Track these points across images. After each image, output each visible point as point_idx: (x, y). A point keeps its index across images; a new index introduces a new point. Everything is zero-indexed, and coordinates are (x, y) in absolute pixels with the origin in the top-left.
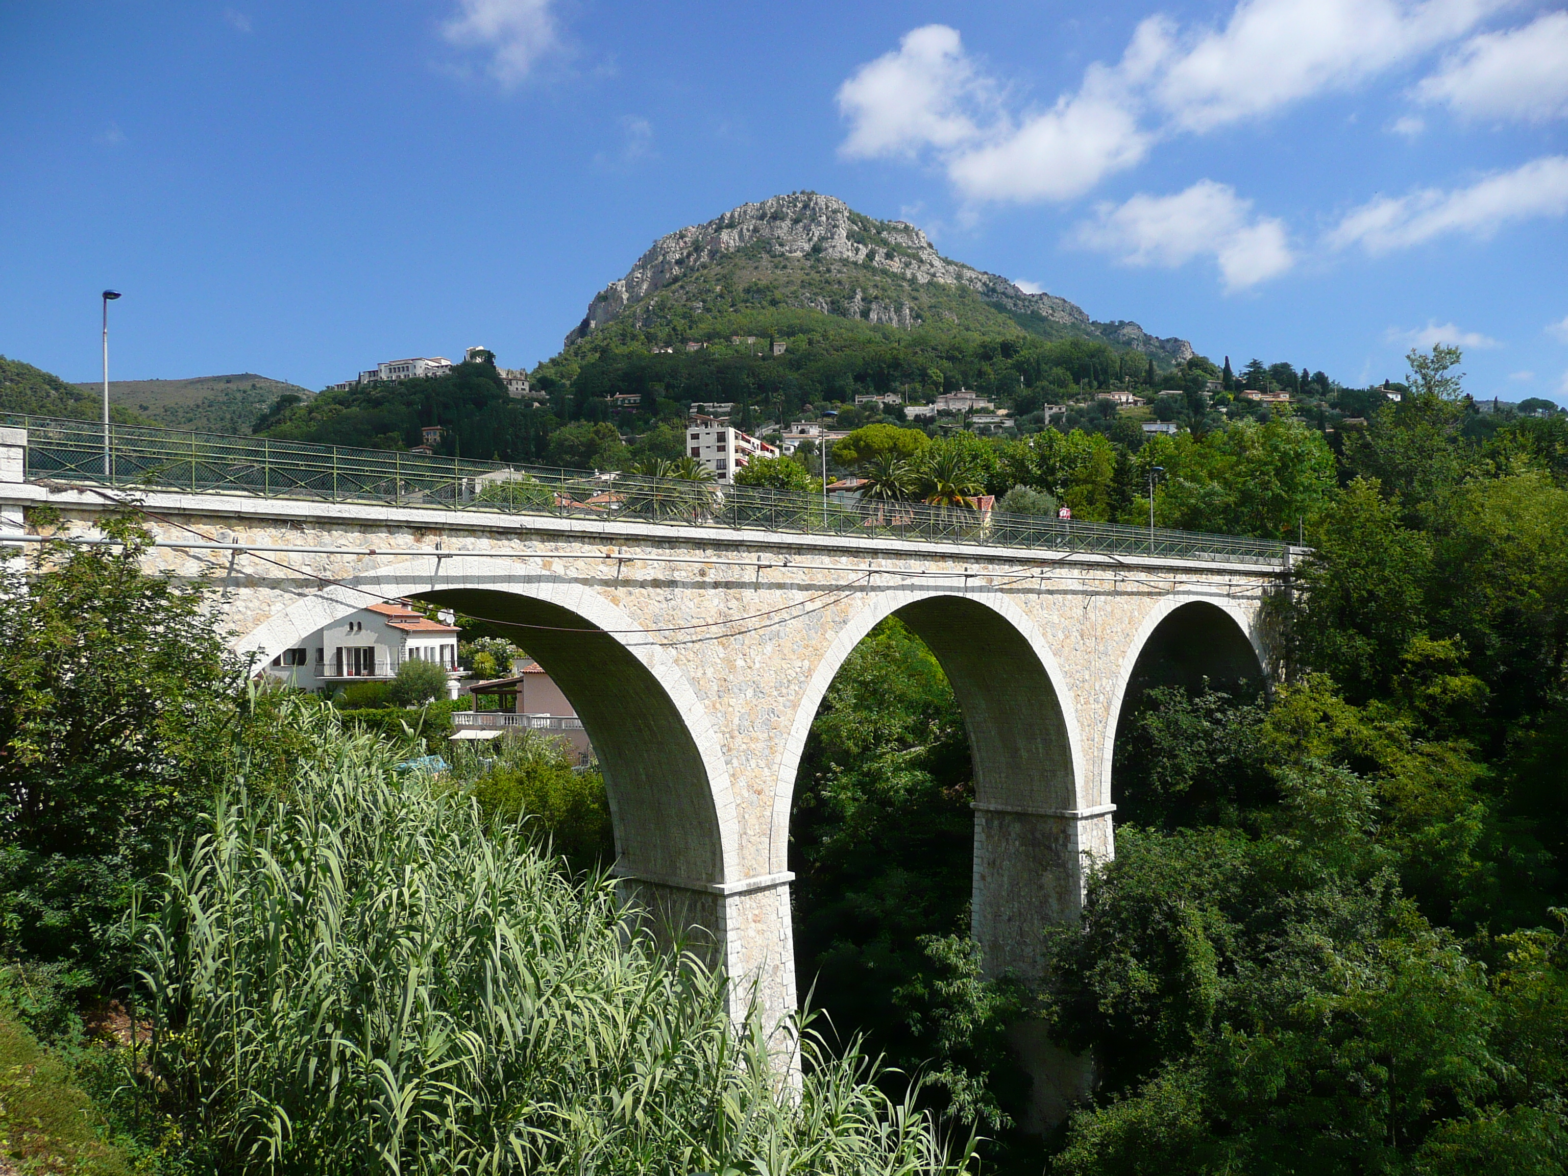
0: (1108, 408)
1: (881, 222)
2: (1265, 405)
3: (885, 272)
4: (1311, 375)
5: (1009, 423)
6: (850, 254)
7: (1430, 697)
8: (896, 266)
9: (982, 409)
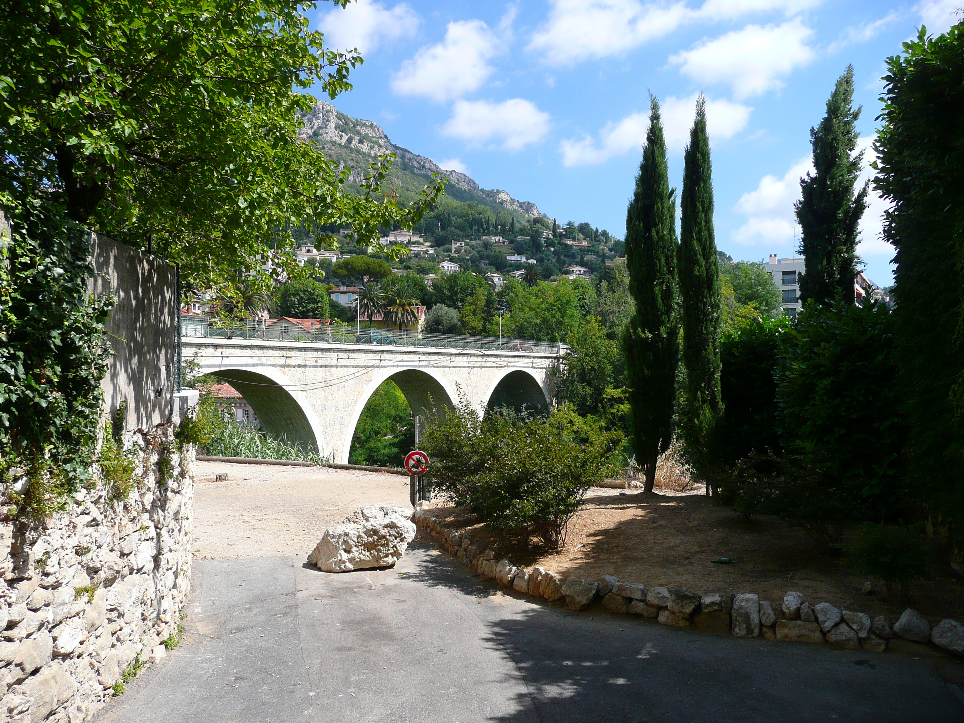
0: (487, 246)
1: (356, 120)
2: (574, 247)
3: (358, 151)
4: (600, 231)
5: (431, 251)
6: (337, 138)
7: (612, 413)
8: (365, 148)
9: (416, 241)
